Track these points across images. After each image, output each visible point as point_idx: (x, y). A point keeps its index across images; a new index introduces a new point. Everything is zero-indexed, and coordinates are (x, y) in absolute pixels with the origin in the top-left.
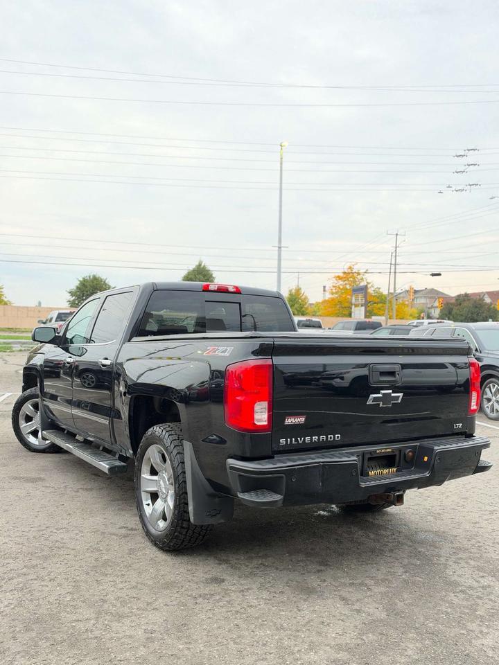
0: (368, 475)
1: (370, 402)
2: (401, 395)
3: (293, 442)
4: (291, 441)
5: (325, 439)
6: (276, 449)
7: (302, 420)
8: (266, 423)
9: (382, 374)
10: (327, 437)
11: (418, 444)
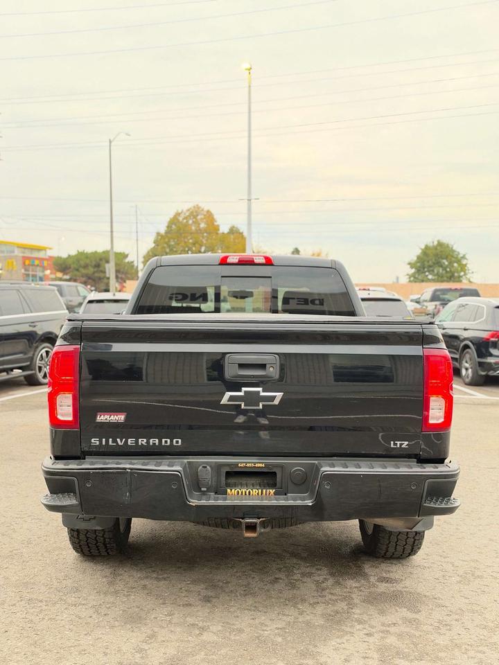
0: (225, 493)
1: (224, 401)
2: (279, 395)
3: (110, 443)
4: (107, 442)
5: (157, 444)
6: (86, 449)
7: (120, 418)
8: (70, 419)
9: (242, 366)
10: (160, 442)
11: (316, 462)
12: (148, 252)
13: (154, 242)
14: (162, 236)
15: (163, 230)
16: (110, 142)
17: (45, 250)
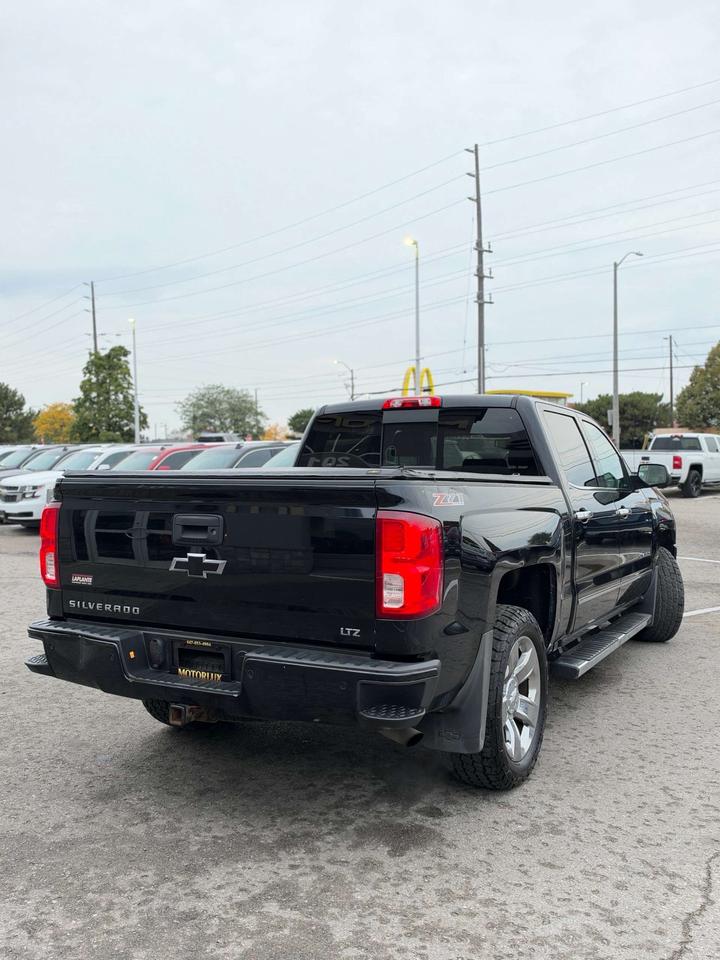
1: (172, 568)
2: (221, 563)
3: (84, 606)
4: (81, 605)
5: (119, 611)
6: (67, 611)
7: (88, 580)
8: (55, 579)
10: (122, 609)
12: (683, 392)
13: (691, 380)
14: (702, 371)
15: (702, 361)
16: (616, 265)
17: (565, 398)
